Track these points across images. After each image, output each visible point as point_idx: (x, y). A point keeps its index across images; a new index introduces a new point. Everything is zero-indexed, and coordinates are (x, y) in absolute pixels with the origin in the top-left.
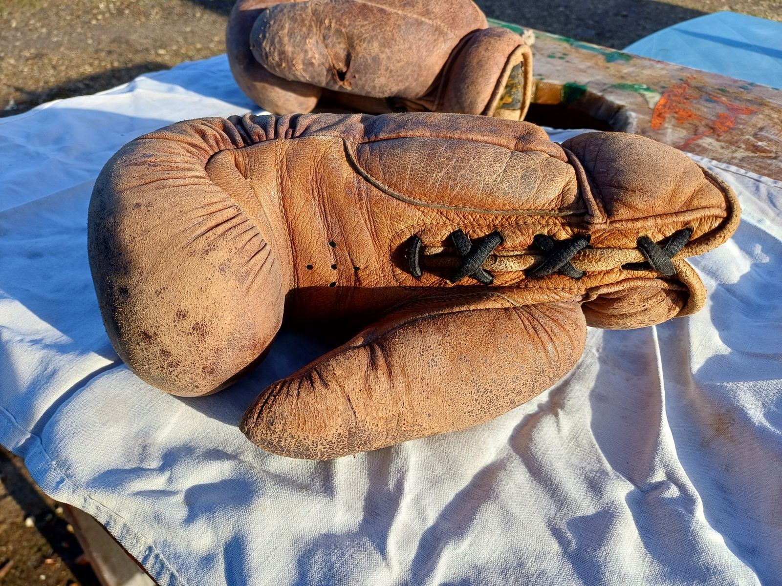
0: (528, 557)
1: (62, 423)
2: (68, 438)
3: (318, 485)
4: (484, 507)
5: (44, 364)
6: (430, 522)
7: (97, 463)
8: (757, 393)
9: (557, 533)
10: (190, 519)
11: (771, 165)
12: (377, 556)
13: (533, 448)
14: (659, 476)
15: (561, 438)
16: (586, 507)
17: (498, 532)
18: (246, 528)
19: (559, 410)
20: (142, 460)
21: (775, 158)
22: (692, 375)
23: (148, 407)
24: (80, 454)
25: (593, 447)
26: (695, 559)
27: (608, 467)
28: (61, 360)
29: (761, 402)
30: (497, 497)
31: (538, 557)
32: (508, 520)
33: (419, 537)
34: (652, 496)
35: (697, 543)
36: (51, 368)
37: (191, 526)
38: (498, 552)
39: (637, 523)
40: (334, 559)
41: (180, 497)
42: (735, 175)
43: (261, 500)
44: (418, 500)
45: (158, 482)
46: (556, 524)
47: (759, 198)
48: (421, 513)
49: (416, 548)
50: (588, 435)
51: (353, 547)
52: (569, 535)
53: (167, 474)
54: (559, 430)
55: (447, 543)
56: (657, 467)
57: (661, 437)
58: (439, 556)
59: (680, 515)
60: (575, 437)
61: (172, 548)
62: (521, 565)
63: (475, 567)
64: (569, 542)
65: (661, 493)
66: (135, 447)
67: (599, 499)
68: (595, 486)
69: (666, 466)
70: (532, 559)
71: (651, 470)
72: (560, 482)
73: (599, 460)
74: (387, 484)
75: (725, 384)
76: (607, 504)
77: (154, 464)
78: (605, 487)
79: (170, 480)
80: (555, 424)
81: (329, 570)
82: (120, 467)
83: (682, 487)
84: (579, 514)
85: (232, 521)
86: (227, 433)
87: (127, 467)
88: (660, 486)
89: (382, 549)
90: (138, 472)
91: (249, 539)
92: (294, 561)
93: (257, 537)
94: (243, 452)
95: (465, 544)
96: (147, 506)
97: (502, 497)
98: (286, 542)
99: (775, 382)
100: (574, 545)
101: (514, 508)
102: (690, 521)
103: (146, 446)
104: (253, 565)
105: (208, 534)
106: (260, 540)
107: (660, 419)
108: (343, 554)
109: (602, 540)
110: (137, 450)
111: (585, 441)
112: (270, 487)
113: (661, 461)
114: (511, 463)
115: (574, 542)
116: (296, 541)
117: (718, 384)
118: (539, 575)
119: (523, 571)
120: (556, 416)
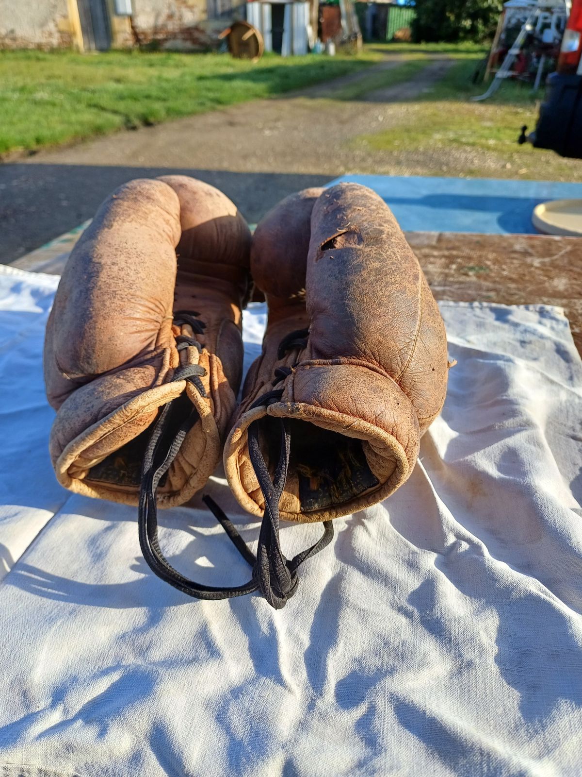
0: (389, 636)
3: (203, 653)
4: (342, 614)
6: (307, 643)
8: (488, 457)
9: (401, 610)
10: (102, 732)
12: (279, 688)
13: (357, 555)
14: (451, 539)
15: (373, 539)
16: (413, 583)
17: (360, 627)
18: (161, 713)
19: (363, 520)
20: (28, 707)
22: (442, 460)
25: (398, 537)
26: (497, 586)
27: (414, 548)
29: (493, 462)
30: (347, 603)
31: (395, 633)
32: (363, 615)
33: (303, 659)
34: (452, 556)
35: (494, 573)
37: (107, 737)
38: (366, 642)
39: (450, 579)
40: (246, 704)
43: (162, 686)
44: (290, 632)
45: (56, 717)
46: (397, 604)
48: (297, 640)
49: (305, 668)
50: (391, 531)
51: (257, 689)
52: (410, 608)
53: (60, 708)
54: (369, 534)
55: (327, 653)
56: (447, 534)
57: (440, 510)
58: (325, 665)
59: (476, 560)
60: (382, 534)
61: (96, 767)
62: (387, 644)
63: (355, 660)
64: (412, 612)
65: (457, 550)
66: (14, 698)
67: (419, 573)
68: (412, 565)
69: (452, 530)
70: (392, 635)
71: (444, 537)
72: (387, 572)
73: (407, 546)
74: (260, 630)
75: (466, 458)
76: (426, 574)
77: (43, 704)
78: (419, 562)
79: (66, 710)
80: (365, 531)
81: (247, 714)
82: (8, 723)
83: (469, 541)
84: (410, 590)
85: (145, 714)
86: (99, 648)
87: (16, 719)
88: (455, 545)
90: (30, 718)
91: (167, 721)
92: (213, 722)
93: (174, 716)
94: (122, 658)
95: (341, 646)
96: (55, 742)
97: (351, 601)
98: (199, 710)
99: (495, 445)
100: (416, 613)
101: (363, 605)
102: (483, 561)
103: (25, 692)
104: (181, 741)
105: (126, 735)
106: (177, 718)
107: (434, 499)
108: (253, 698)
109: (434, 601)
110: (18, 699)
111: (391, 535)
112: (164, 673)
113: (448, 528)
114: (346, 573)
115: (416, 611)
116: (207, 705)
117: (462, 460)
118: (403, 644)
119: (390, 647)
120: (363, 524)
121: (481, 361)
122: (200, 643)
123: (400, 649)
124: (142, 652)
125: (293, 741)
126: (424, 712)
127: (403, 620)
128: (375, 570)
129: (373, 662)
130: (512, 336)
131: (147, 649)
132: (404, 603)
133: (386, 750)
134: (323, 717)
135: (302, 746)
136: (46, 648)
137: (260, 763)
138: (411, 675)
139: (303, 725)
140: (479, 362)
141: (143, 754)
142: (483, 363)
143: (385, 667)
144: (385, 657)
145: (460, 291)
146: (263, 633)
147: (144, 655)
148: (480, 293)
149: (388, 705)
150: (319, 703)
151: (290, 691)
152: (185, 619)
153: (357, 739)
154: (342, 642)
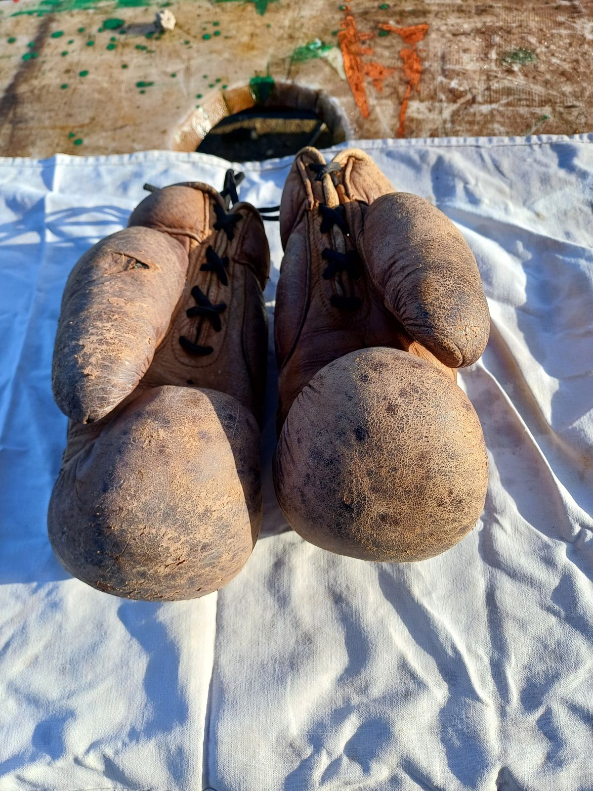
0: (546, 638)
1: (227, 777)
2: (242, 783)
3: (412, 686)
4: (505, 627)
5: (163, 748)
7: (276, 780)
9: (549, 610)
10: (366, 770)
11: (475, 114)
12: (478, 705)
13: (502, 560)
14: (577, 529)
15: (509, 536)
16: (553, 581)
17: (522, 636)
18: (405, 751)
19: (496, 516)
20: (299, 755)
21: (473, 101)
22: (550, 426)
23: (269, 721)
24: (261, 785)
25: (529, 529)
27: (545, 538)
28: (175, 737)
30: (507, 614)
31: (550, 634)
32: (522, 625)
34: (579, 544)
36: (173, 748)
37: (370, 772)
38: (530, 648)
39: (581, 569)
40: (460, 727)
41: (345, 760)
42: (458, 148)
43: (396, 727)
44: (469, 650)
45: (324, 762)
46: (545, 604)
47: (489, 171)
48: (477, 657)
50: (522, 523)
51: (462, 710)
52: (557, 607)
53: (324, 752)
54: (505, 531)
55: (504, 666)
56: (573, 524)
57: (564, 499)
58: (505, 677)
60: (516, 529)
62: (546, 646)
63: (526, 667)
64: (559, 612)
65: (584, 539)
66: (285, 751)
67: (557, 570)
68: (549, 562)
69: (577, 520)
71: (571, 528)
72: (531, 574)
73: (539, 537)
74: (446, 653)
75: (574, 425)
76: (562, 570)
77: (309, 751)
78: (555, 558)
79: (329, 754)
80: (500, 529)
81: (463, 735)
82: (291, 771)
84: (553, 588)
85: (393, 753)
86: (327, 693)
87: (295, 767)
88: (581, 534)
89: (476, 698)
90: (306, 766)
91: (411, 755)
92: (440, 744)
93: (414, 750)
94: (349, 699)
95: (513, 657)
96: (336, 782)
97: (509, 611)
98: (428, 737)
100: (563, 613)
101: (521, 614)
103: (291, 745)
104: (426, 766)
105: (383, 768)
107: (555, 484)
108: (462, 719)
109: (575, 600)
110: (289, 751)
111: (523, 528)
112: (393, 714)
113: (573, 519)
114: (497, 580)
115: (562, 610)
116: (431, 730)
117: (570, 427)
118: (558, 645)
119: (549, 649)
120: (497, 521)
121: (561, 257)
122: (405, 675)
123: (557, 651)
124: (363, 690)
125: (503, 752)
126: (588, 710)
127: (553, 620)
128: (521, 574)
129: (540, 668)
130: (581, 197)
131: (366, 688)
132: (549, 602)
133: (565, 743)
134: (515, 722)
135: (511, 755)
136: (291, 708)
137: (486, 773)
138: (571, 676)
139: (504, 734)
140: (558, 259)
141: (399, 777)
142: (563, 260)
143: (550, 671)
144: (548, 661)
145: (509, 111)
146: (450, 656)
147: (365, 693)
148: (533, 110)
149: (560, 706)
150: (508, 709)
151: (486, 705)
152: (385, 655)
153: (542, 735)
154: (513, 654)
